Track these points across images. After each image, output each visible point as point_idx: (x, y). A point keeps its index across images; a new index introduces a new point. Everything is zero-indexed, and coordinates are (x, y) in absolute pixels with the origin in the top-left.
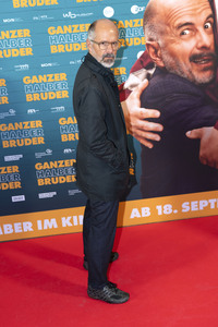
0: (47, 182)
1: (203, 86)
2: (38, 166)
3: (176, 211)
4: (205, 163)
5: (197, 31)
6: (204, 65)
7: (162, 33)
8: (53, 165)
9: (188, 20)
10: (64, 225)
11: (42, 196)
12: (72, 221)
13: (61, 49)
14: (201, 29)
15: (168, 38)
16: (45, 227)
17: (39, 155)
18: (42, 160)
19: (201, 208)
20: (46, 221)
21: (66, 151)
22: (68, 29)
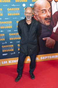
0: (5, 51)
1: (48, 26)
2: (3, 47)
3: (39, 59)
4: (47, 46)
5: (47, 12)
6: (48, 21)
7: (38, 12)
8: (7, 46)
9: (45, 9)
10: (9, 63)
11: (3, 55)
12: (11, 62)
13: (11, 14)
14: (48, 11)
15: (39, 13)
16: (4, 63)
17: (3, 43)
18: (4, 45)
19: (45, 58)
20: (4, 62)
21: (11, 42)
22: (13, 9)
